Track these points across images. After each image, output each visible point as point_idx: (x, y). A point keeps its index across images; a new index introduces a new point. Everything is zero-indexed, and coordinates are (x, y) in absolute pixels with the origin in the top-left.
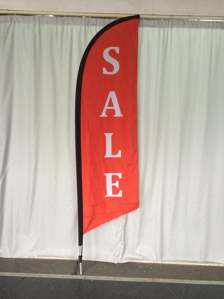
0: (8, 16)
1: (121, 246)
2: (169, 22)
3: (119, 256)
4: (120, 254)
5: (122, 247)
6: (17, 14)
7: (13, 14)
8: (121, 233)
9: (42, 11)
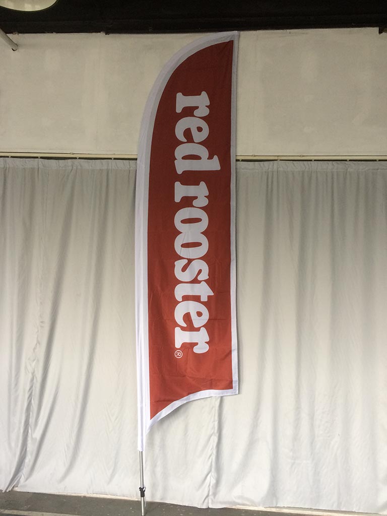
0: (69, 161)
1: (211, 480)
2: (273, 165)
3: (210, 497)
4: (210, 493)
5: (214, 482)
6: (80, 158)
7: (76, 158)
8: (212, 459)
9: (114, 154)
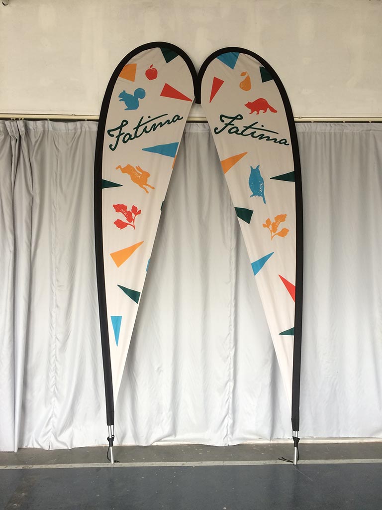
0: (78, 123)
1: (229, 421)
3: (228, 436)
4: (229, 433)
5: (231, 421)
6: (88, 120)
7: (83, 120)
8: (229, 402)
